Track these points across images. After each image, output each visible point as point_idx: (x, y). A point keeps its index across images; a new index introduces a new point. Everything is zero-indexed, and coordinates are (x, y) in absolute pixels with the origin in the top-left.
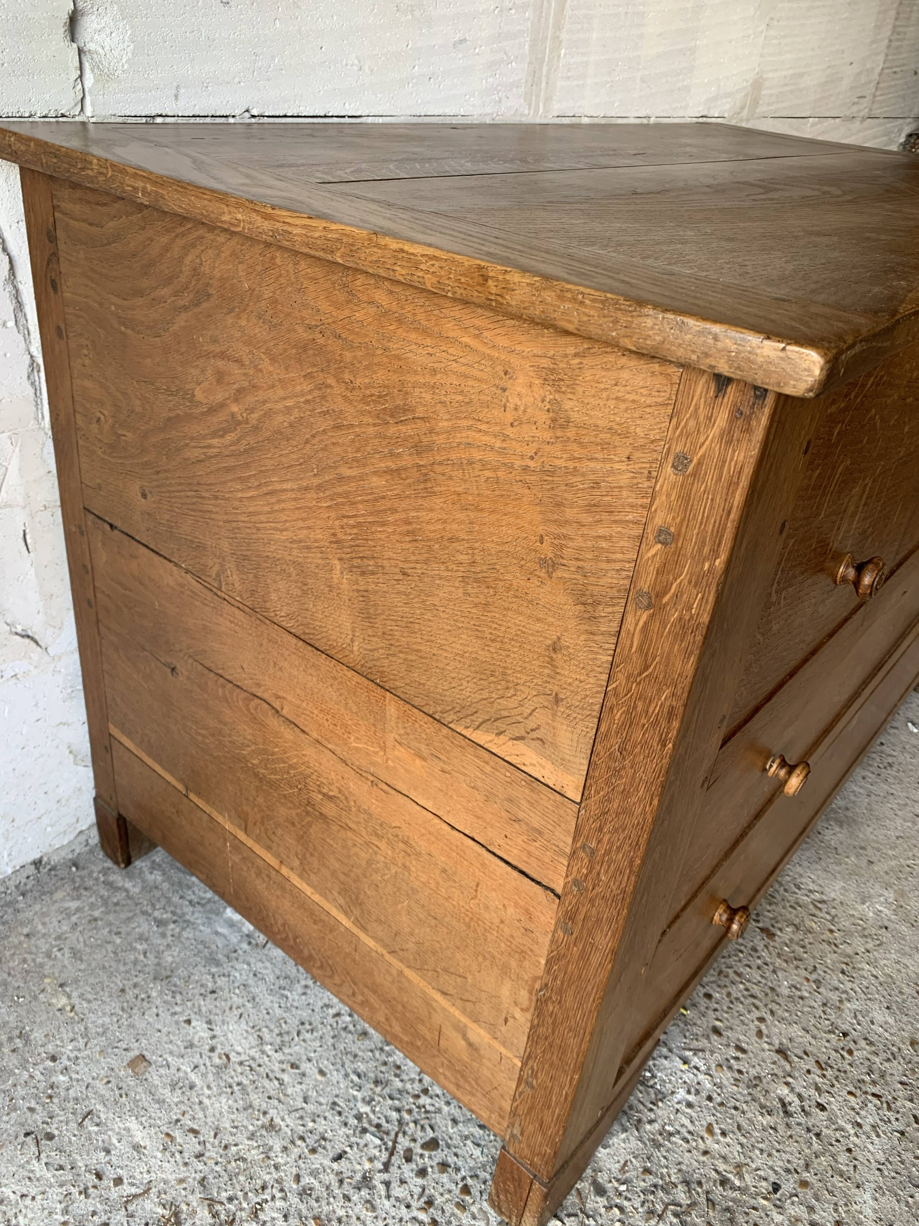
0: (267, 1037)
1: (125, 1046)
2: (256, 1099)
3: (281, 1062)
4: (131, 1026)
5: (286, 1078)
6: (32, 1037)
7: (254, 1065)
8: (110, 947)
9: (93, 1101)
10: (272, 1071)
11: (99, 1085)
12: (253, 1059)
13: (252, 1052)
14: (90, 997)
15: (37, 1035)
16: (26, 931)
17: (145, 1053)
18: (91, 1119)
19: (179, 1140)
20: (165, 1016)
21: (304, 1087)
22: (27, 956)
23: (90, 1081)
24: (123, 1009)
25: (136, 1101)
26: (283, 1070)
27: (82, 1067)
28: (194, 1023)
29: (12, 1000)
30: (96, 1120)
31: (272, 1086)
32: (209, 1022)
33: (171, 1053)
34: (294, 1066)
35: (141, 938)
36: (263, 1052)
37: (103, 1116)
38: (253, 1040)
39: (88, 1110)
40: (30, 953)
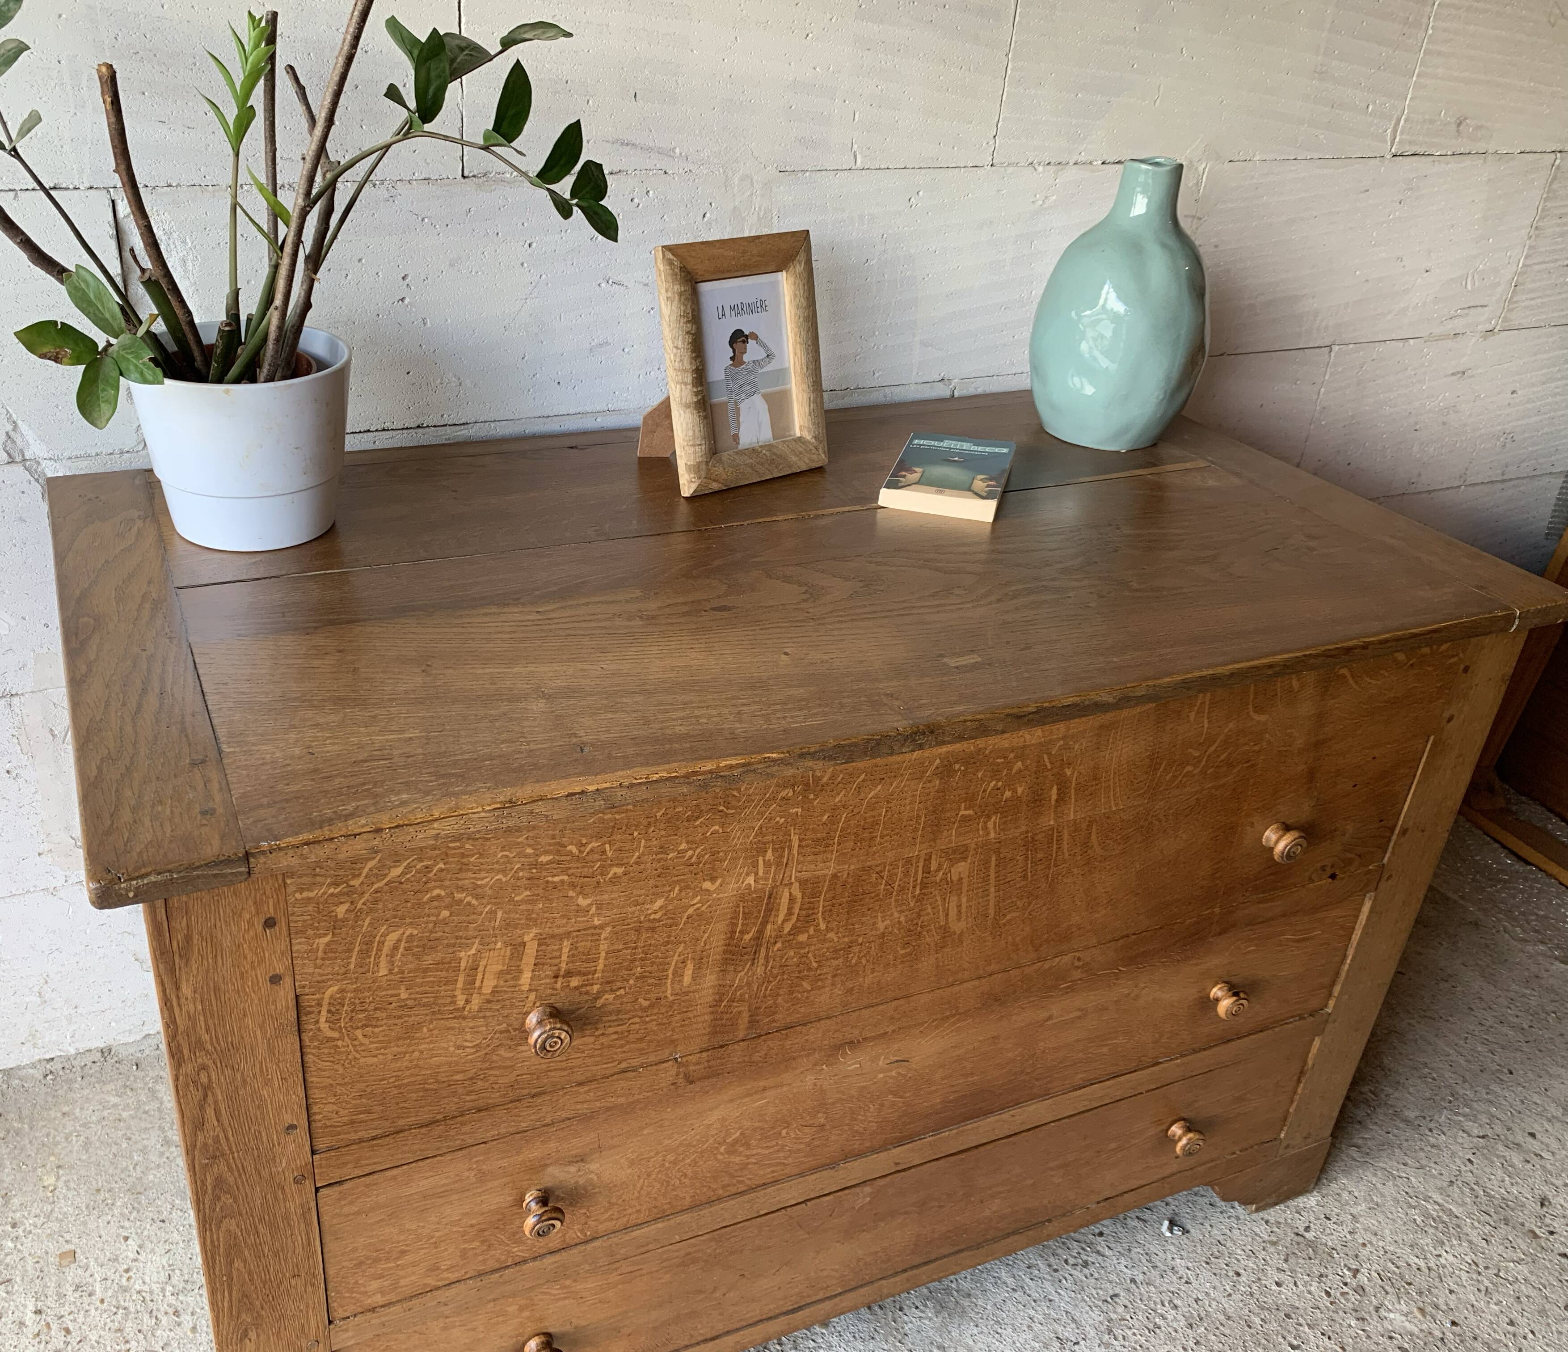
0: (175, 1280)
1: (68, 1238)
2: (130, 1328)
3: (170, 1305)
4: (85, 1223)
5: (164, 1320)
6: (12, 1201)
7: (148, 1298)
8: (114, 1149)
9: (17, 1272)
10: (158, 1310)
11: (30, 1261)
12: (151, 1293)
13: (154, 1287)
14: (72, 1185)
15: (16, 1201)
16: (66, 1109)
17: (78, 1251)
18: (7, 1286)
19: (53, 1333)
20: (113, 1227)
21: (172, 1334)
22: (53, 1132)
23: (27, 1255)
24: (87, 1207)
25: (46, 1286)
26: (166, 1313)
27: (28, 1242)
28: (130, 1242)
29: (18, 1165)
30: (10, 1289)
31: (150, 1322)
32: (140, 1247)
33: (96, 1259)
34: (176, 1313)
35: (144, 1151)
36: (163, 1290)
37: (16, 1287)
38: (163, 1277)
39: (9, 1277)
40: (56, 1130)
